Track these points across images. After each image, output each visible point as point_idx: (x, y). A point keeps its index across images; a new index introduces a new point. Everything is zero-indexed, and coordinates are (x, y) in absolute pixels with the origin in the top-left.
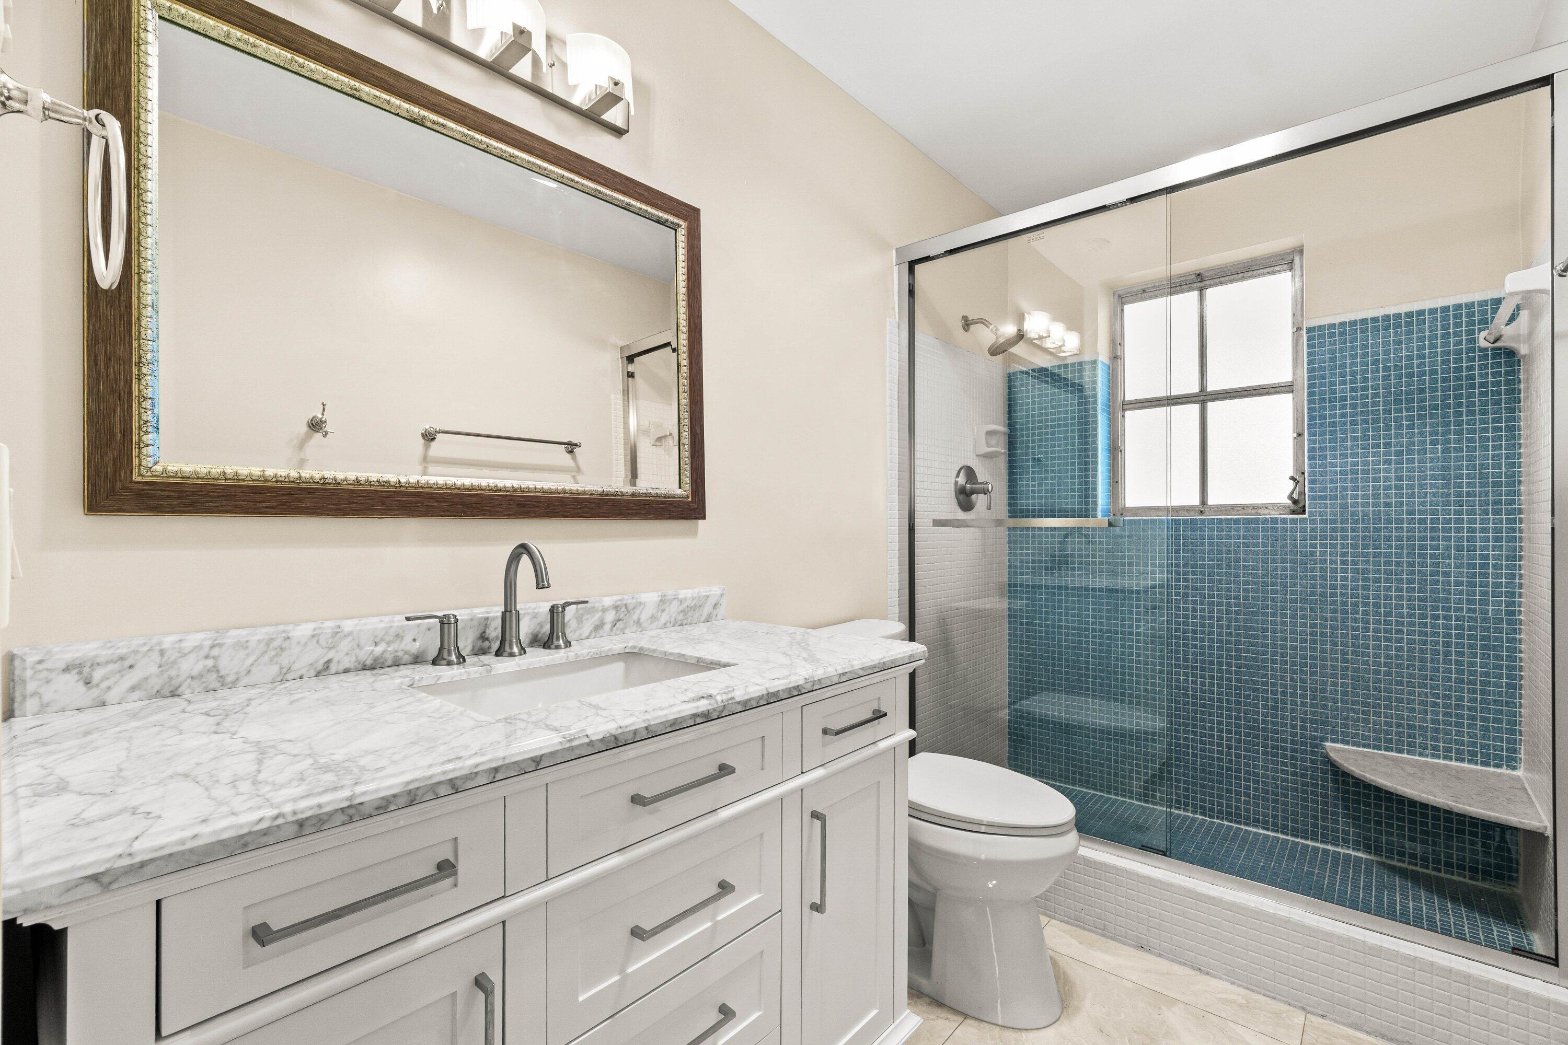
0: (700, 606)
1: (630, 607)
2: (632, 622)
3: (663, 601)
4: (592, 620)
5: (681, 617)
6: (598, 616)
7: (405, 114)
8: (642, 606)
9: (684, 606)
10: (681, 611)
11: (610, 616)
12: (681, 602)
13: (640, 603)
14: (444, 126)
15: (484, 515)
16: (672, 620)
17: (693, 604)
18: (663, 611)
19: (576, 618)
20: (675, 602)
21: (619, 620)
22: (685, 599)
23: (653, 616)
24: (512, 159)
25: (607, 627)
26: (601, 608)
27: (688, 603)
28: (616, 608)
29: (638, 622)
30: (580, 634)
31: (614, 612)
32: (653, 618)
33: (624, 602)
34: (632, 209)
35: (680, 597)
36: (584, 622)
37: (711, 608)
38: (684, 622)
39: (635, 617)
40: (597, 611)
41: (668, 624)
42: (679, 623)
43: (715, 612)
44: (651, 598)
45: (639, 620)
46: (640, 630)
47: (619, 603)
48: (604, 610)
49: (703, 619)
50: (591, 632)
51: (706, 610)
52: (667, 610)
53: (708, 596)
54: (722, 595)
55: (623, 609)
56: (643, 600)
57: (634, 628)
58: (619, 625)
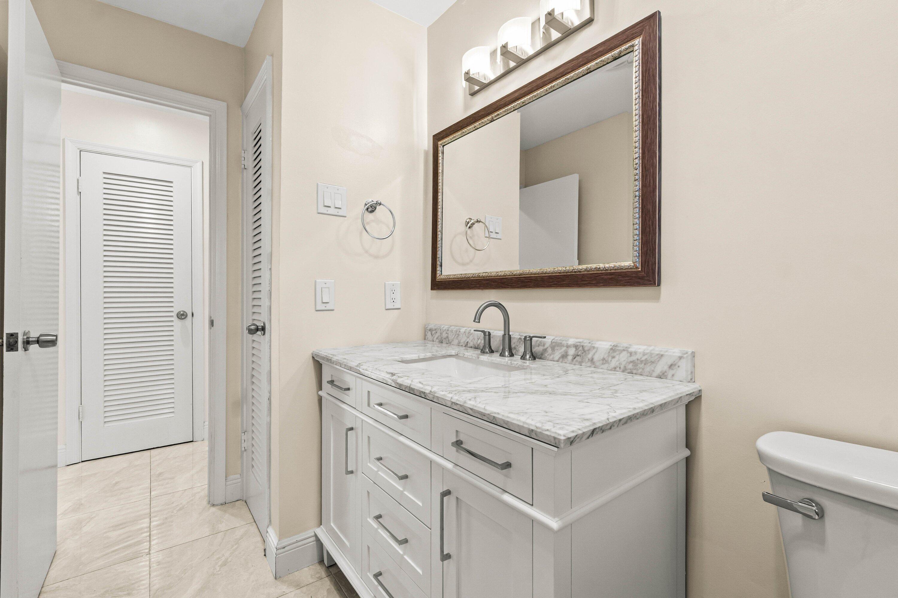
0: (652, 362)
1: (586, 349)
2: (587, 360)
3: (613, 349)
4: (560, 351)
5: (630, 366)
6: (564, 348)
7: (488, 122)
8: (594, 351)
9: (634, 358)
10: (631, 362)
11: (572, 352)
12: (631, 354)
13: (594, 347)
14: (498, 115)
15: (508, 287)
16: (622, 367)
17: (643, 359)
18: (613, 357)
19: (551, 347)
20: (624, 353)
21: (578, 356)
22: (636, 353)
23: (604, 359)
24: (524, 104)
25: (570, 358)
26: (565, 345)
27: (638, 356)
28: (576, 347)
29: (592, 360)
30: (553, 358)
31: (574, 349)
32: (604, 361)
33: (582, 344)
34: (592, 70)
35: (632, 349)
36: (556, 351)
37: (666, 368)
38: (634, 371)
39: (590, 356)
40: (563, 346)
41: (618, 369)
42: (629, 371)
43: (671, 373)
44: (604, 346)
45: (592, 359)
46: (593, 366)
47: (578, 344)
48: (568, 347)
49: (655, 374)
50: (560, 358)
51: (660, 367)
52: (617, 357)
53: (662, 355)
54: (681, 358)
55: (581, 348)
56: (596, 346)
57: (589, 364)
58: (578, 358)
